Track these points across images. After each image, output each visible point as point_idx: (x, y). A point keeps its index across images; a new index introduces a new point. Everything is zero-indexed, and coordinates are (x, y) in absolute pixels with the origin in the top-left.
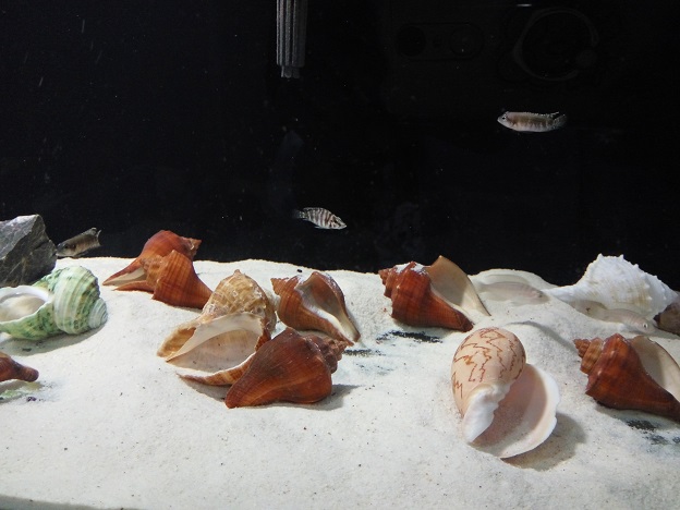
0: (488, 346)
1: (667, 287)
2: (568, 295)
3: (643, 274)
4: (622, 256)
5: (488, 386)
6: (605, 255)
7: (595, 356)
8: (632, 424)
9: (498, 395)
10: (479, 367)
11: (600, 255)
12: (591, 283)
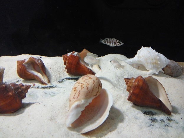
0: (84, 83)
1: (166, 58)
2: (130, 62)
3: (157, 53)
4: (151, 47)
5: (79, 100)
6: (144, 47)
7: (131, 85)
8: (145, 113)
9: (83, 104)
10: (78, 92)
11: (143, 47)
12: (139, 57)
